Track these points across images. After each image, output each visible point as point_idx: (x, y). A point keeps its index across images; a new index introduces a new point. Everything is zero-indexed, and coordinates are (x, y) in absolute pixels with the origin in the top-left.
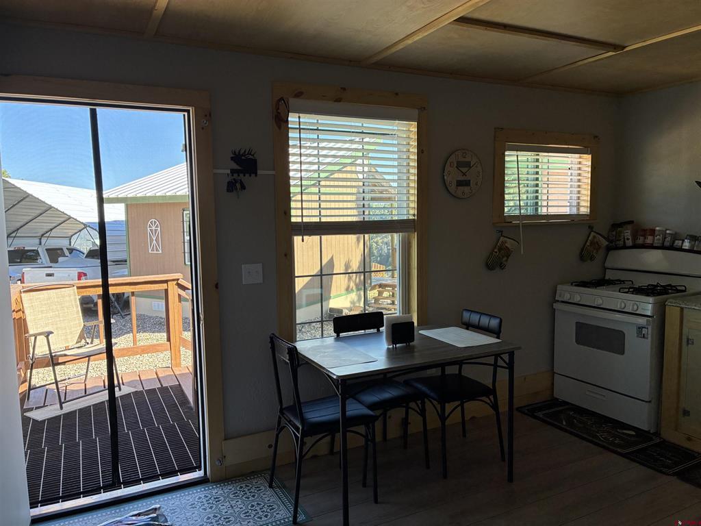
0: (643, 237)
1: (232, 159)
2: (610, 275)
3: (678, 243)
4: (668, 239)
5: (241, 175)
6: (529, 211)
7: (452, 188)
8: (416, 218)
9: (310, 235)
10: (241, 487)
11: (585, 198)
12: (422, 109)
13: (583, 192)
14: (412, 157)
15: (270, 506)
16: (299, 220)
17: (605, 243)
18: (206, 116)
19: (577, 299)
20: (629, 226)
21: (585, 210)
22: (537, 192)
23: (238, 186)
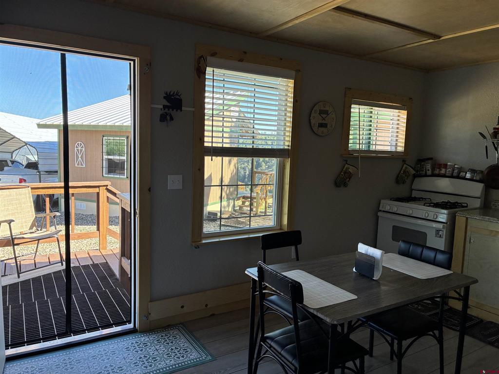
0: (439, 169)
1: (165, 98)
2: (415, 194)
3: (462, 174)
4: (456, 171)
5: (171, 110)
6: (363, 148)
7: (315, 129)
8: (290, 148)
9: (217, 156)
10: (162, 336)
11: (401, 140)
12: (298, 71)
13: (400, 136)
14: (288, 104)
15: (185, 349)
16: (210, 145)
17: (413, 172)
18: (147, 65)
19: (395, 210)
20: (430, 161)
21: (401, 149)
22: (370, 134)
23: (168, 118)
